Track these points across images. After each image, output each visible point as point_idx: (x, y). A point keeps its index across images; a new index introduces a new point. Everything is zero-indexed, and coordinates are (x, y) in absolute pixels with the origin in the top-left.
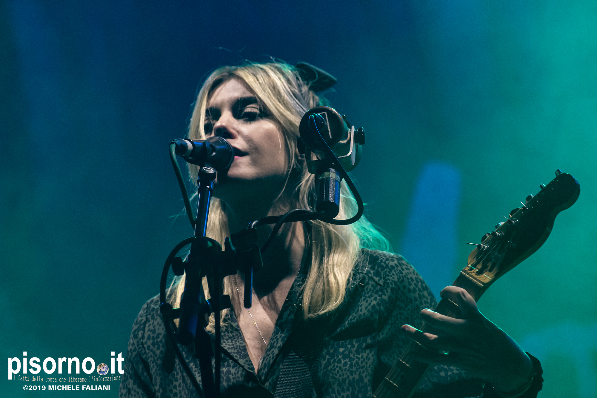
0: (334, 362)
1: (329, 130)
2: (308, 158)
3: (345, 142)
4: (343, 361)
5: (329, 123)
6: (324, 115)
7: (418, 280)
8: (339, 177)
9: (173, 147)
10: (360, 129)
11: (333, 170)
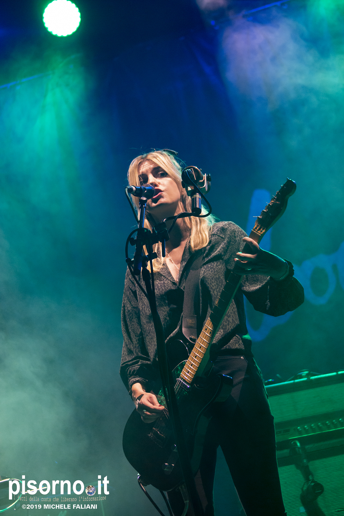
0: (207, 271)
1: (194, 176)
2: (187, 189)
3: (202, 181)
4: (211, 270)
5: (194, 173)
6: (191, 170)
7: (239, 231)
8: (200, 197)
9: (127, 189)
10: (209, 175)
11: (198, 193)
